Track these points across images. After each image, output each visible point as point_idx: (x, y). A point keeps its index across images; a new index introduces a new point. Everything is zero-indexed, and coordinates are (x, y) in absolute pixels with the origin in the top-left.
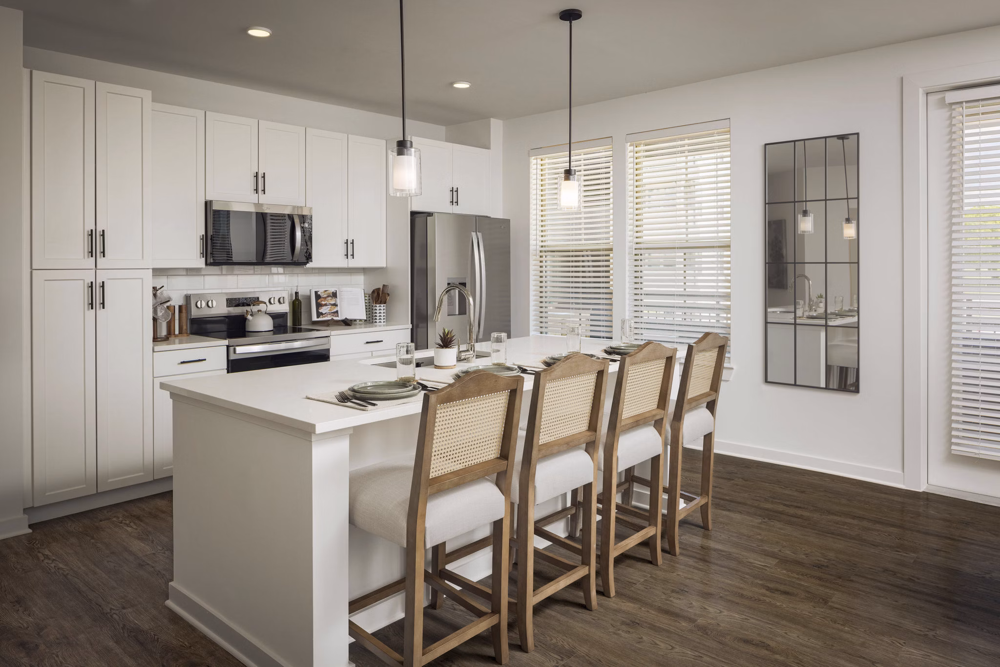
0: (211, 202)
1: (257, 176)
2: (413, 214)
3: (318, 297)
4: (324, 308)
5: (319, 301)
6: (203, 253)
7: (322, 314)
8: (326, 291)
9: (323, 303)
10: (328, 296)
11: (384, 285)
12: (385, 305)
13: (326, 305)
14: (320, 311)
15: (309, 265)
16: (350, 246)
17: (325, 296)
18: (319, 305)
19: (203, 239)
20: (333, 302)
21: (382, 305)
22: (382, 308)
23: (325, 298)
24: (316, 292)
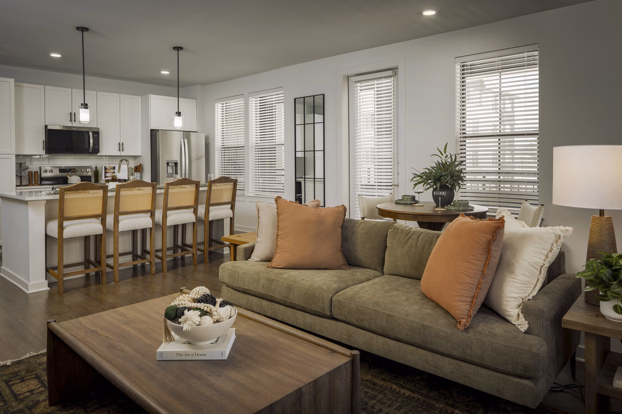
0: (47, 125)
1: (71, 114)
2: (152, 130)
3: (106, 169)
4: (108, 174)
5: (106, 171)
6: (44, 148)
7: (107, 176)
8: (110, 166)
9: (108, 171)
10: (111, 169)
11: (140, 164)
12: (140, 173)
13: (109, 172)
14: (106, 175)
15: (99, 154)
16: (121, 146)
17: (109, 168)
18: (106, 173)
19: (44, 142)
20: (113, 171)
21: (138, 173)
22: (138, 174)
23: (109, 169)
24: (105, 167)
